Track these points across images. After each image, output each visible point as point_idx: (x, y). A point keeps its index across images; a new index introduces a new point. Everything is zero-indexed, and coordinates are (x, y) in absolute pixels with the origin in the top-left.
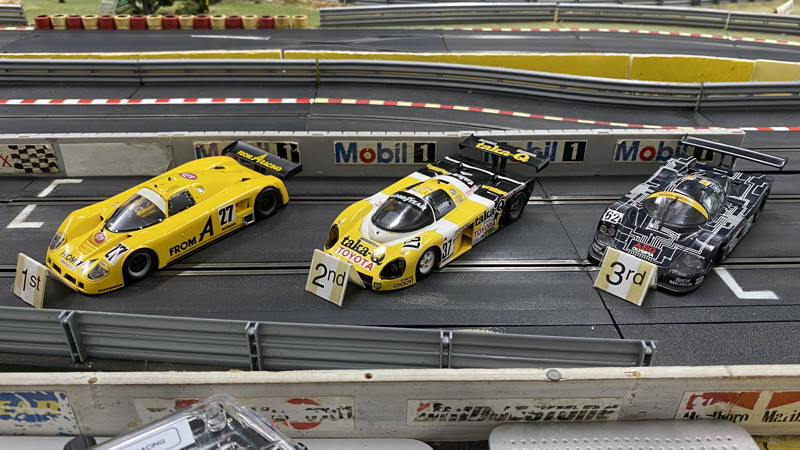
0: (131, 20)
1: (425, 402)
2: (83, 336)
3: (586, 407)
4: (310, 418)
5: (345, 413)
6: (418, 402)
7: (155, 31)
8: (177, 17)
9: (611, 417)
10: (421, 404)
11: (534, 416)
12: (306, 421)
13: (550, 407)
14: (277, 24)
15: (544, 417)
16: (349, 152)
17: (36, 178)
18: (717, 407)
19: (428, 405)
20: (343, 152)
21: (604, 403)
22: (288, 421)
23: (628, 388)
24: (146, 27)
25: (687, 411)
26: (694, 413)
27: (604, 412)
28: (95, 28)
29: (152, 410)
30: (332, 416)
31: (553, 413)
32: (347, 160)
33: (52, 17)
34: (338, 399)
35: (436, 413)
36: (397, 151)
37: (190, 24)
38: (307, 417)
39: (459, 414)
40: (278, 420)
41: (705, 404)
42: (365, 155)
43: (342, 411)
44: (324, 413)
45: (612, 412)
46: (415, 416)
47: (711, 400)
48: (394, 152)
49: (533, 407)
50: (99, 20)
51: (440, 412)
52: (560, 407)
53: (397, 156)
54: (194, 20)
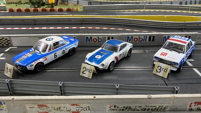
0: (34, 9)
1: (111, 105)
2: (13, 87)
3: (159, 106)
4: (77, 110)
5: (88, 108)
6: (109, 105)
7: (40, 12)
8: (46, 8)
9: (167, 109)
10: (110, 106)
11: (144, 109)
12: (76, 111)
13: (149, 107)
14: (72, 10)
15: (147, 109)
16: (90, 39)
17: (5, 47)
18: (198, 106)
19: (112, 106)
20: (88, 39)
21: (165, 105)
22: (71, 111)
23: (172, 100)
24: (38, 11)
25: (189, 108)
26: (191, 108)
27: (165, 108)
28: (24, 11)
29: (31, 108)
30: (84, 110)
31: (149, 108)
32: (89, 41)
33: (13, 9)
34: (85, 104)
35: (114, 109)
36: (103, 39)
37: (49, 10)
38: (76, 110)
39: (122, 109)
40: (68, 110)
41: (195, 105)
42: (94, 40)
43: (87, 108)
44: (81, 109)
45: (167, 108)
46: (108, 110)
47: (196, 104)
48: (102, 39)
49: (143, 107)
50: (25, 9)
51: (116, 108)
52: (152, 107)
53: (103, 40)
54: (50, 9)
